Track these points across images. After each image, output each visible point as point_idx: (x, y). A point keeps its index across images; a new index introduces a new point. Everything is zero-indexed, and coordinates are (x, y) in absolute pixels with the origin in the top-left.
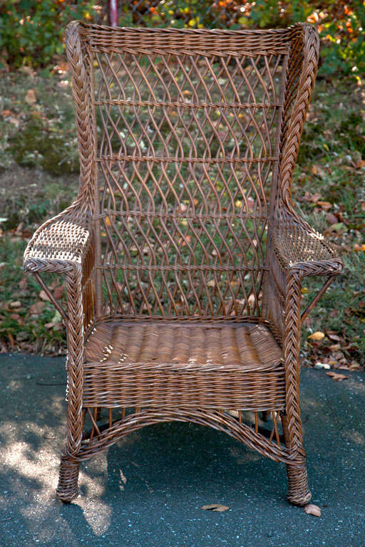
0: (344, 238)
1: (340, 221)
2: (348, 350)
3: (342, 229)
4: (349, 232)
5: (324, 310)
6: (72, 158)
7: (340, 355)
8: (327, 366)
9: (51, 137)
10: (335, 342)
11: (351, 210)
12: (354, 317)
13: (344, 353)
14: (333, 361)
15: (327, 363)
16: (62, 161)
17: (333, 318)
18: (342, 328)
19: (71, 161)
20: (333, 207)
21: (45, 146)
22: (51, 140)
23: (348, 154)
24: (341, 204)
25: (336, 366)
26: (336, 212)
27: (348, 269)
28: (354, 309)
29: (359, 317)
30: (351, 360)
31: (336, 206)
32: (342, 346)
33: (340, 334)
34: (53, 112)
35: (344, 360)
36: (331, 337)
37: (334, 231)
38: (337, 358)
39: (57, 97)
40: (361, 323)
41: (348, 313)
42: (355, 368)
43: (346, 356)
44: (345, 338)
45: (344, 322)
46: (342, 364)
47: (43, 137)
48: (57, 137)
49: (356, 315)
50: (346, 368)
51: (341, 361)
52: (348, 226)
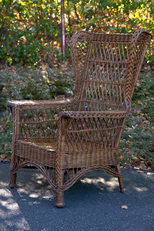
0: (148, 125)
1: (147, 120)
2: (147, 163)
3: (148, 122)
4: (151, 123)
5: (139, 150)
6: (45, 96)
7: (144, 165)
8: (138, 169)
9: (37, 89)
10: (142, 160)
11: (152, 116)
12: (150, 152)
13: (145, 164)
14: (141, 167)
15: (139, 167)
16: (41, 97)
17: (142, 152)
18: (145, 156)
19: (44, 97)
20: (145, 115)
21: (35, 92)
22: (37, 90)
23: (152, 97)
24: (148, 114)
25: (142, 169)
26: (146, 117)
27: (149, 136)
28: (150, 149)
29: (152, 152)
30: (148, 167)
31: (146, 114)
32: (144, 162)
33: (144, 158)
34: (39, 81)
35: (145, 167)
36: (141, 159)
37: (145, 123)
38: (142, 166)
39: (40, 76)
40: (153, 154)
41: (148, 150)
42: (149, 169)
43: (146, 165)
44: (146, 159)
45: (146, 154)
46: (144, 168)
47: (34, 89)
48: (39, 89)
49: (151, 151)
50: (146, 169)
51: (144, 167)
52: (150, 122)
